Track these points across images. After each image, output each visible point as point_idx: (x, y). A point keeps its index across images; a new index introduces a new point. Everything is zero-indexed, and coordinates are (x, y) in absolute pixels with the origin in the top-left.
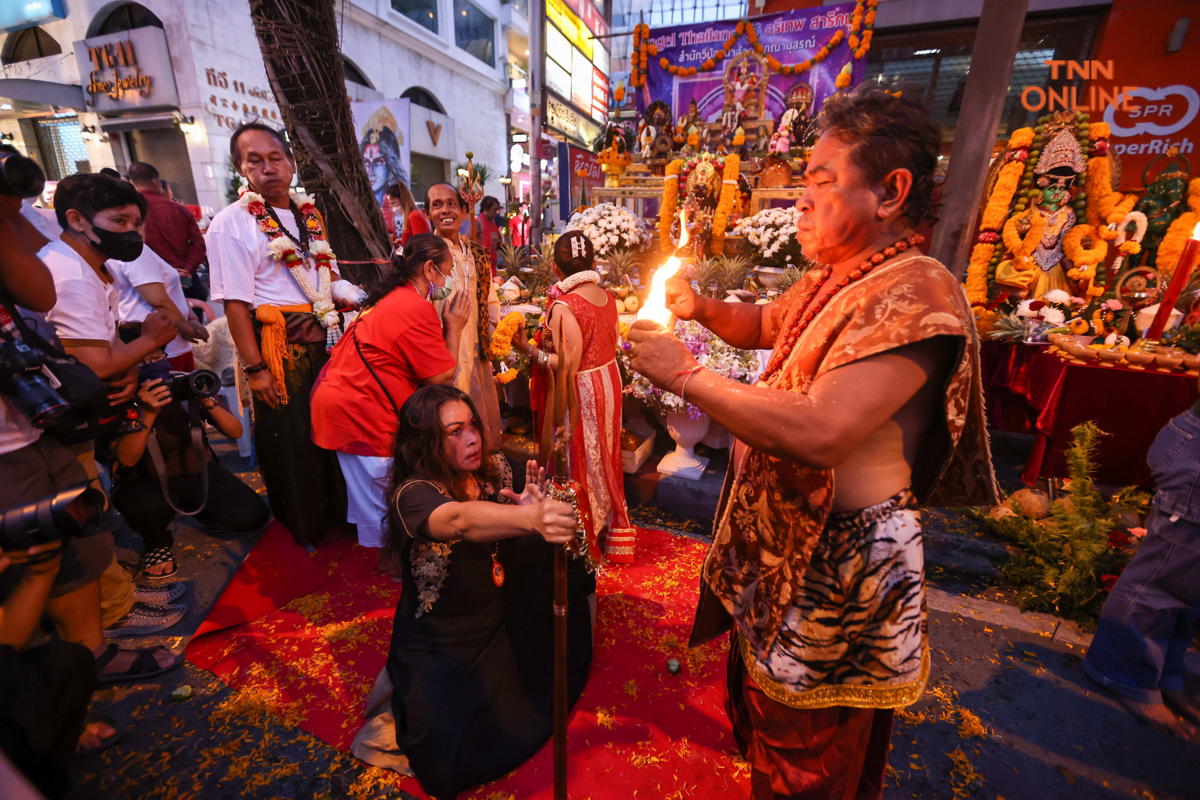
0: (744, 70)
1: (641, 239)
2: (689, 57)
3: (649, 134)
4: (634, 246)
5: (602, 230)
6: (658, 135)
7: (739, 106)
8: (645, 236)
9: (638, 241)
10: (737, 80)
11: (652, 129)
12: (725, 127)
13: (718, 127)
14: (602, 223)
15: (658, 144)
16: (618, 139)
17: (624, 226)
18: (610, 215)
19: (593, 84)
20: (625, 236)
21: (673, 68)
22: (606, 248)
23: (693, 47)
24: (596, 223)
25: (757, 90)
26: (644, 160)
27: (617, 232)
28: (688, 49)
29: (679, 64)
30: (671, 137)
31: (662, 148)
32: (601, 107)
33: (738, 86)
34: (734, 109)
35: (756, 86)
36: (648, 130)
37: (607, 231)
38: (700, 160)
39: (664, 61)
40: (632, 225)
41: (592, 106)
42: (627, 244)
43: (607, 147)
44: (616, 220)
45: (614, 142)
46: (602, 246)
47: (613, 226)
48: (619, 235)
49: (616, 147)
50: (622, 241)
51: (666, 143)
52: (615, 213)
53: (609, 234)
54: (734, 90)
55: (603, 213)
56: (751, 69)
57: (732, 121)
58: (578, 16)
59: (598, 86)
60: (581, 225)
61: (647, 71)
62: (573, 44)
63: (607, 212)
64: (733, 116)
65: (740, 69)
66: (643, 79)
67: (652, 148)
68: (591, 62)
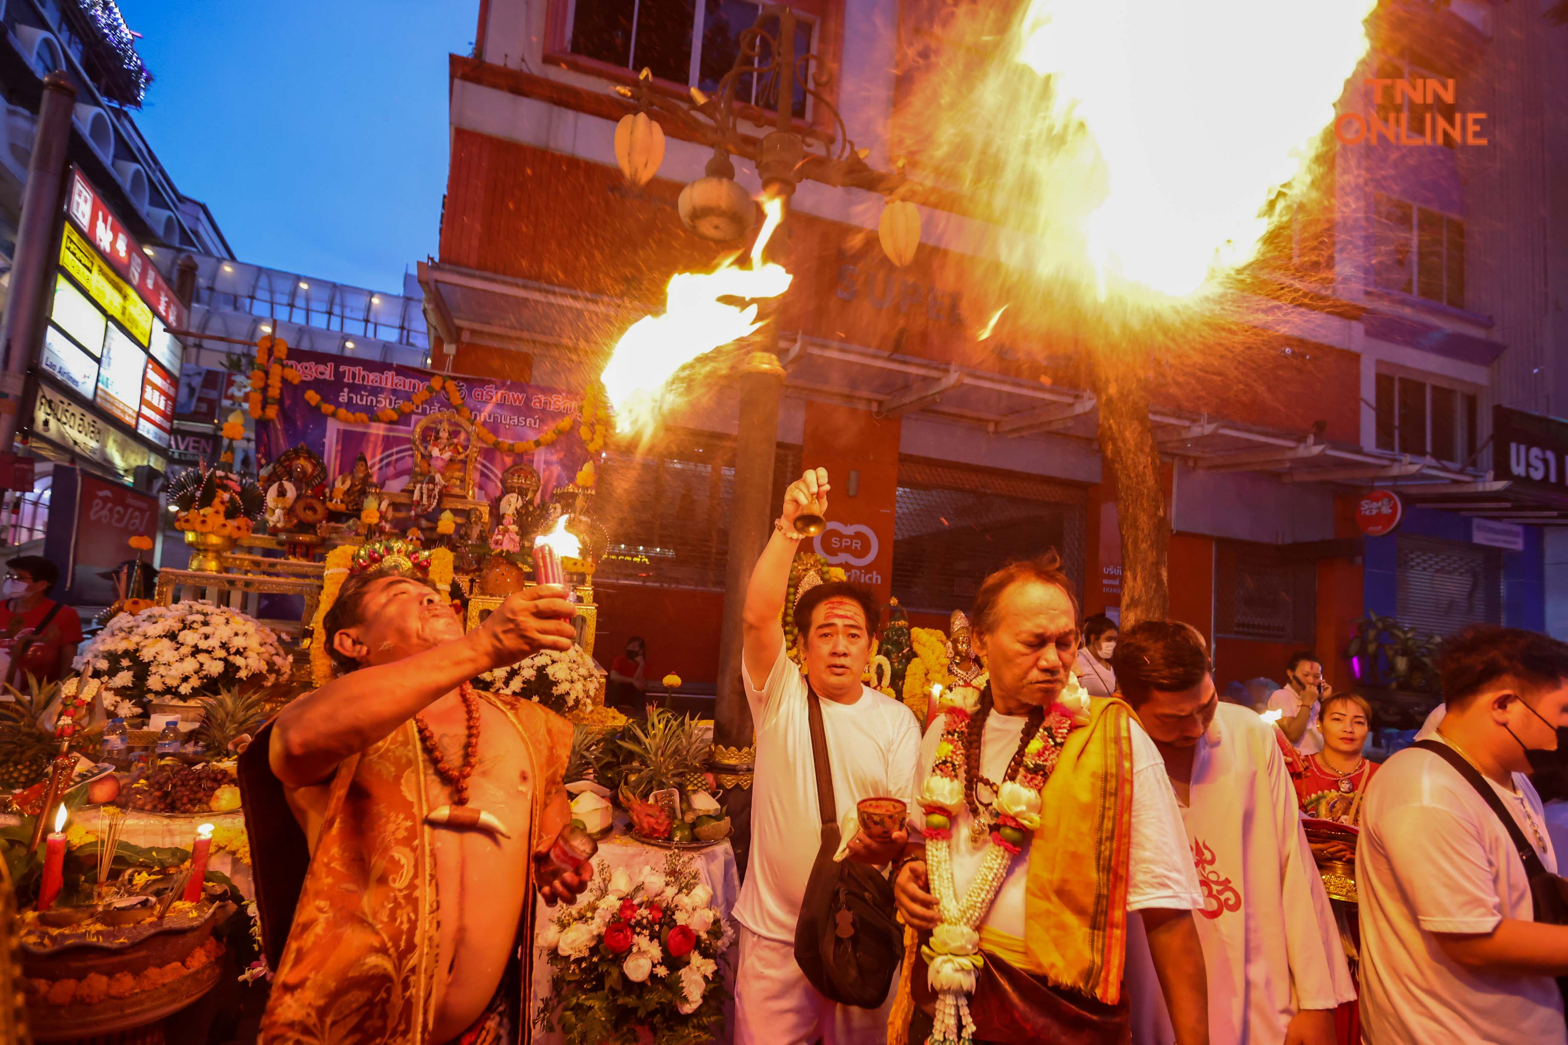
0: (444, 435)
1: (271, 665)
2: (356, 399)
3: (282, 493)
4: (256, 679)
5: (185, 650)
6: (298, 498)
7: (438, 477)
8: (278, 660)
9: (264, 667)
10: (435, 445)
11: (289, 487)
12: (419, 503)
13: (404, 499)
14: (189, 638)
15: (299, 509)
16: (226, 496)
17: (238, 642)
18: (205, 623)
19: (145, 381)
20: (239, 661)
21: (328, 408)
22: (195, 682)
23: (364, 388)
24: (172, 636)
25: (464, 462)
26: (274, 532)
27: (222, 654)
28: (354, 388)
29: (338, 405)
30: (324, 502)
31: (309, 516)
32: (157, 418)
33: (436, 452)
34: (432, 480)
35: (462, 457)
36: (281, 486)
37: (196, 651)
38: (389, 550)
39: (312, 397)
40: (253, 642)
41: (139, 414)
42: (243, 674)
43: (202, 506)
44: (220, 631)
45: (217, 501)
46: (185, 679)
47: (213, 642)
48: (225, 660)
49: (222, 509)
50: (230, 668)
51: (315, 511)
52: (217, 620)
53: (202, 657)
54: (431, 456)
55: (190, 618)
56: (454, 434)
57: (429, 497)
58: (128, 281)
59: (155, 387)
60: (135, 639)
61: (280, 401)
62: (110, 318)
63: (200, 618)
64: (430, 491)
65: (438, 432)
66: (272, 412)
67: (289, 512)
68: (146, 350)
